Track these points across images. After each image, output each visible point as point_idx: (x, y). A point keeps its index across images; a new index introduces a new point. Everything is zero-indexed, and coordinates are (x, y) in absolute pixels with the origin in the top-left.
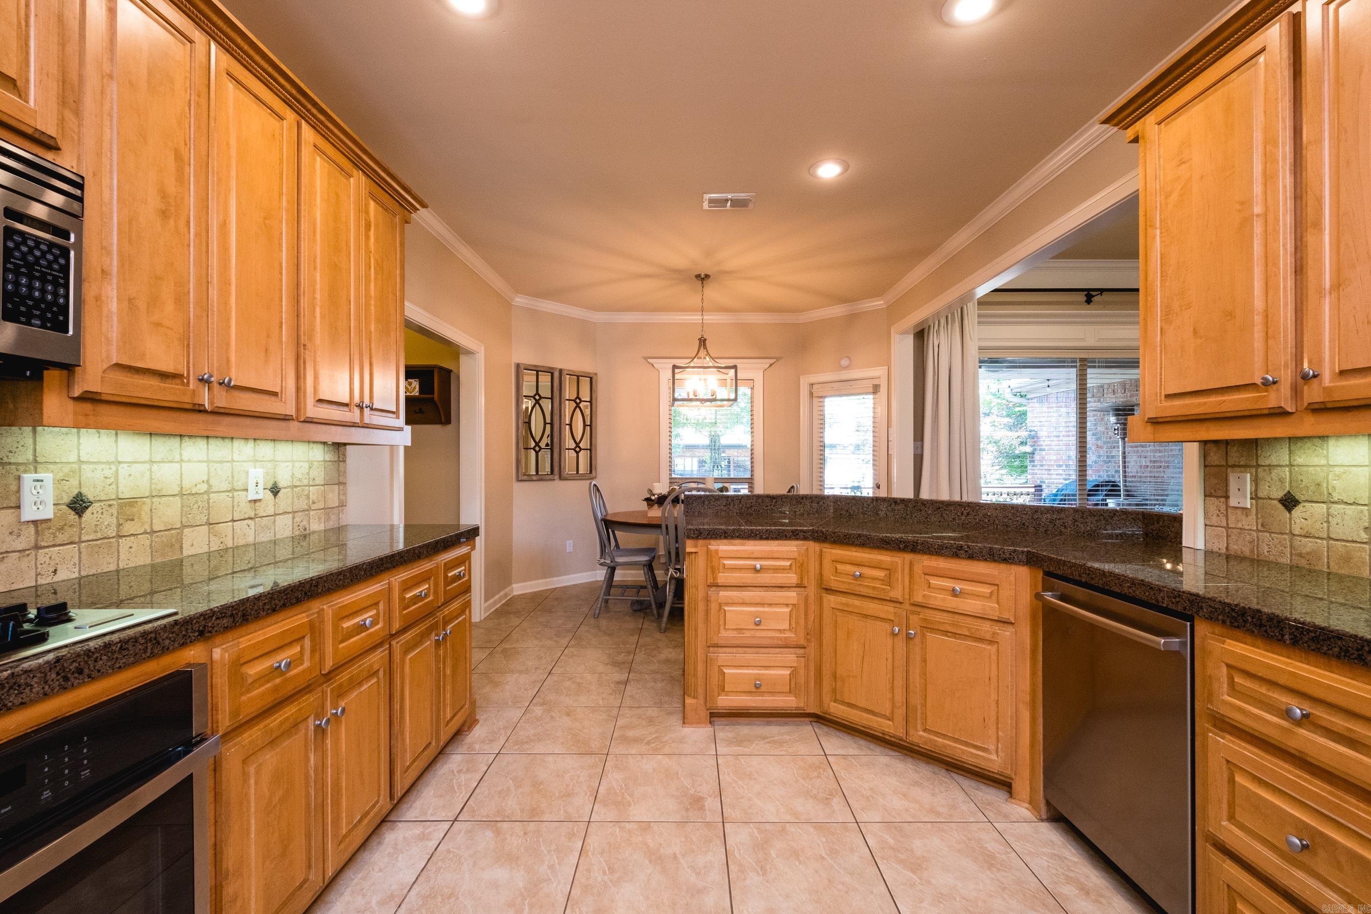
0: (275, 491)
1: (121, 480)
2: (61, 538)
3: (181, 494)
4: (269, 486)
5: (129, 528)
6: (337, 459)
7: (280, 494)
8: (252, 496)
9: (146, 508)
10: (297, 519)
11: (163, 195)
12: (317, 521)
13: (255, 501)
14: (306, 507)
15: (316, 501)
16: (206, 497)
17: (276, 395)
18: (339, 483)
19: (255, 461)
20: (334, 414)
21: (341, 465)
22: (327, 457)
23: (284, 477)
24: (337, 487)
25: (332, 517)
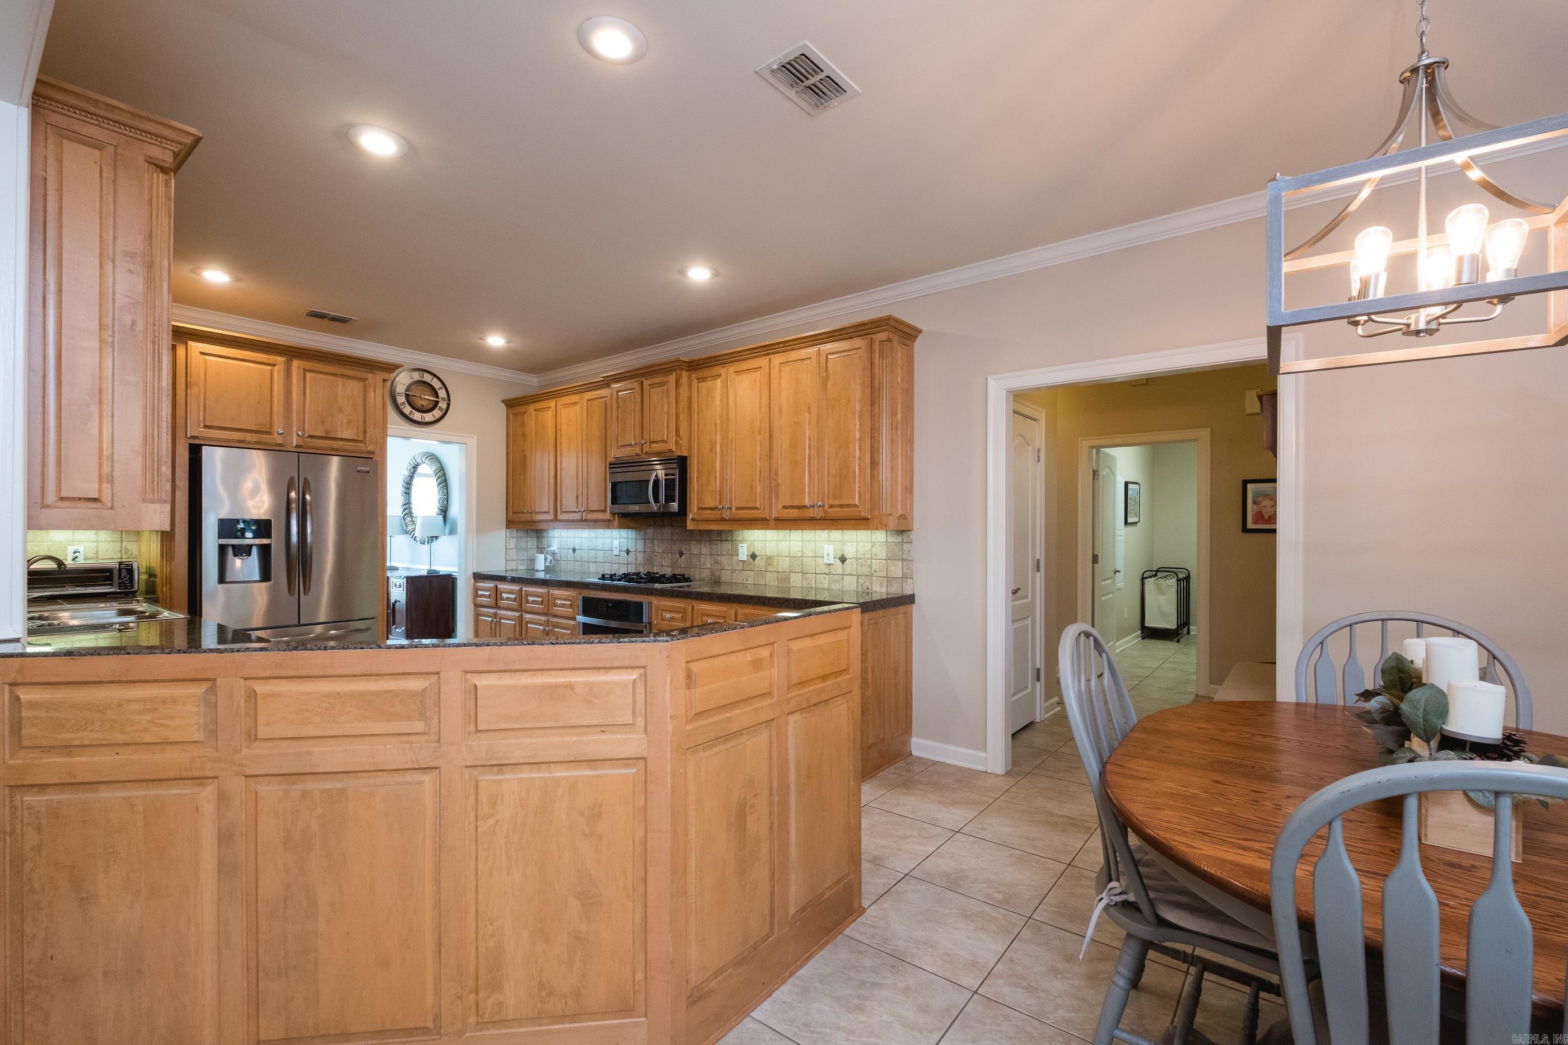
0: (843, 560)
1: (767, 548)
2: (749, 568)
3: (789, 556)
4: (839, 556)
5: (769, 568)
6: (901, 541)
7: (846, 562)
8: (826, 562)
9: (776, 561)
10: (861, 580)
12: (879, 584)
13: (829, 564)
14: (868, 574)
15: (878, 570)
16: (801, 559)
17: (757, 508)
18: (903, 560)
19: (829, 541)
20: (794, 513)
21: (906, 546)
22: (889, 540)
23: (849, 552)
24: (901, 562)
25: (895, 585)
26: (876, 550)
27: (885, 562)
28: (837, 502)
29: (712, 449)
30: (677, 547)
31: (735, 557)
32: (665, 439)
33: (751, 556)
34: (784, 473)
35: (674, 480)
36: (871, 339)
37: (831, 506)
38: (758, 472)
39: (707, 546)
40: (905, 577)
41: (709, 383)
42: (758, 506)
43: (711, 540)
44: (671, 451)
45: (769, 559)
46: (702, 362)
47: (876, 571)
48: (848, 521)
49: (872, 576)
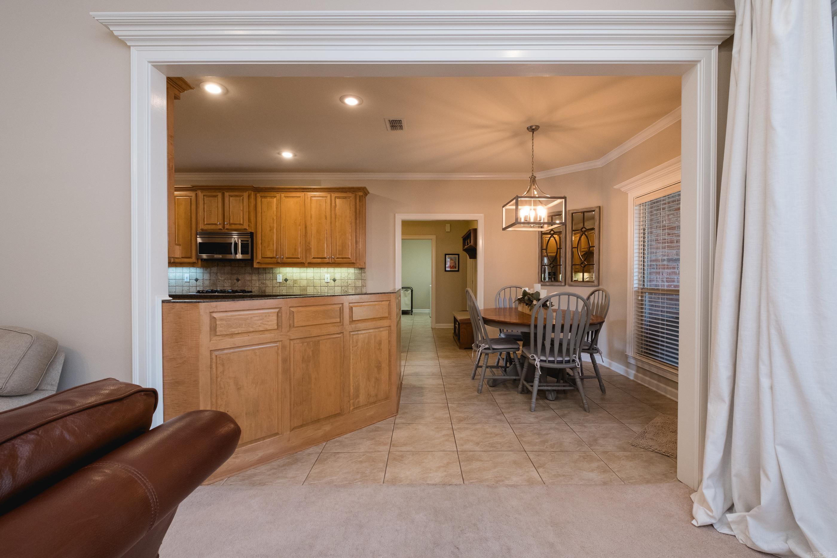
0: (334, 280)
1: (294, 276)
2: (283, 285)
3: (307, 279)
4: (332, 279)
5: (295, 285)
6: (361, 272)
7: (336, 281)
8: (326, 281)
9: (299, 282)
10: (343, 288)
11: (270, 227)
12: (351, 289)
13: (328, 282)
14: (346, 285)
16: (313, 280)
17: (299, 258)
18: (362, 280)
19: (328, 273)
20: (319, 261)
21: (363, 274)
22: (356, 272)
23: (337, 277)
24: (361, 280)
25: (358, 289)
26: (350, 276)
27: (354, 280)
28: (341, 257)
29: (271, 230)
30: (235, 277)
31: (275, 281)
32: (242, 223)
33: (285, 280)
34: (313, 244)
35: (248, 243)
36: (356, 194)
37: (338, 258)
38: (299, 242)
39: (256, 276)
40: (363, 286)
41: (269, 199)
42: (299, 257)
43: (259, 273)
44: (246, 229)
45: (295, 281)
46: (264, 189)
47: (350, 284)
48: (345, 264)
49: (348, 286)
